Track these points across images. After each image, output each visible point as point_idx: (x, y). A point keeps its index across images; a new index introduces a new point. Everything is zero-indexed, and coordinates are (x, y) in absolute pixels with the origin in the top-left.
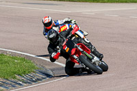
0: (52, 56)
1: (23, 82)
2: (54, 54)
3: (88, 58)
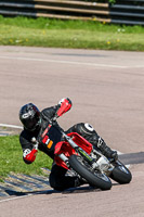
2: (26, 153)
3: (85, 159)
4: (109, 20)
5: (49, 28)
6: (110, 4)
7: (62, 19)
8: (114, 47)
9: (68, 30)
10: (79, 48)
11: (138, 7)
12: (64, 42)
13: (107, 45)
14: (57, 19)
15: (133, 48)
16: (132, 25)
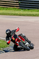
0: (7, 42)
4: (19, 8)
5: (2, 10)
6: (19, 3)
7: (6, 8)
8: (20, 15)
9: (8, 10)
10: (11, 15)
11: (27, 4)
12: (7, 14)
13: (18, 15)
14: (5, 7)
15: (26, 15)
16: (25, 9)
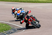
0: (21, 22)
1: (6, 33)
2: (22, 21)
